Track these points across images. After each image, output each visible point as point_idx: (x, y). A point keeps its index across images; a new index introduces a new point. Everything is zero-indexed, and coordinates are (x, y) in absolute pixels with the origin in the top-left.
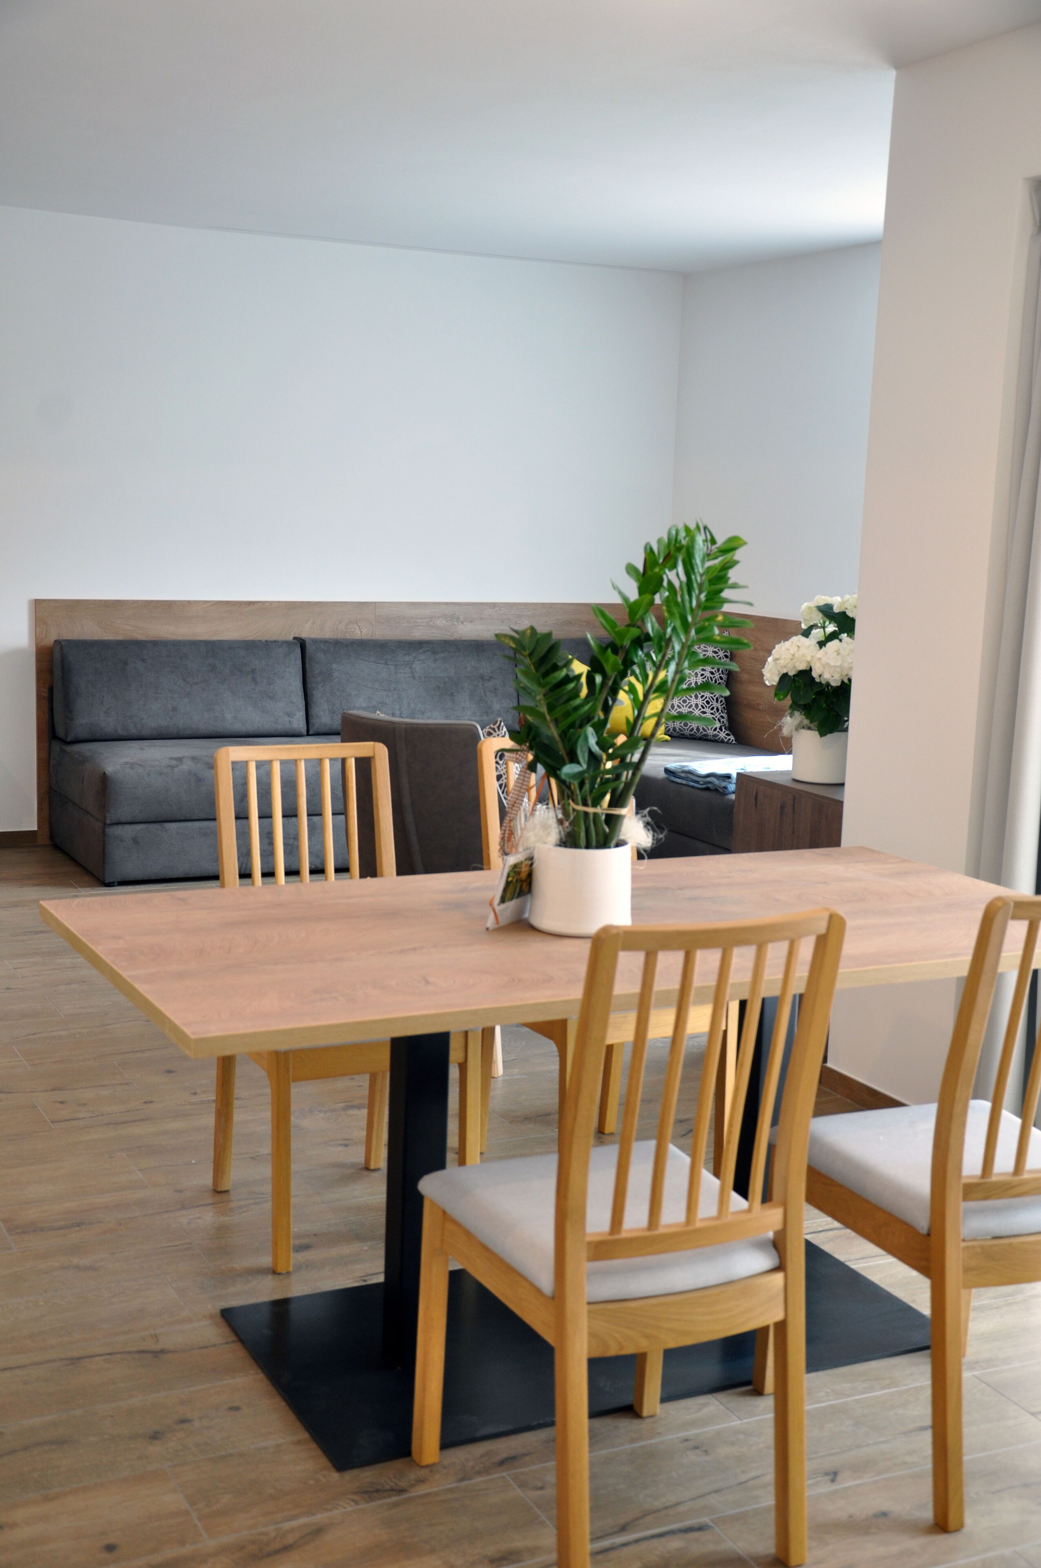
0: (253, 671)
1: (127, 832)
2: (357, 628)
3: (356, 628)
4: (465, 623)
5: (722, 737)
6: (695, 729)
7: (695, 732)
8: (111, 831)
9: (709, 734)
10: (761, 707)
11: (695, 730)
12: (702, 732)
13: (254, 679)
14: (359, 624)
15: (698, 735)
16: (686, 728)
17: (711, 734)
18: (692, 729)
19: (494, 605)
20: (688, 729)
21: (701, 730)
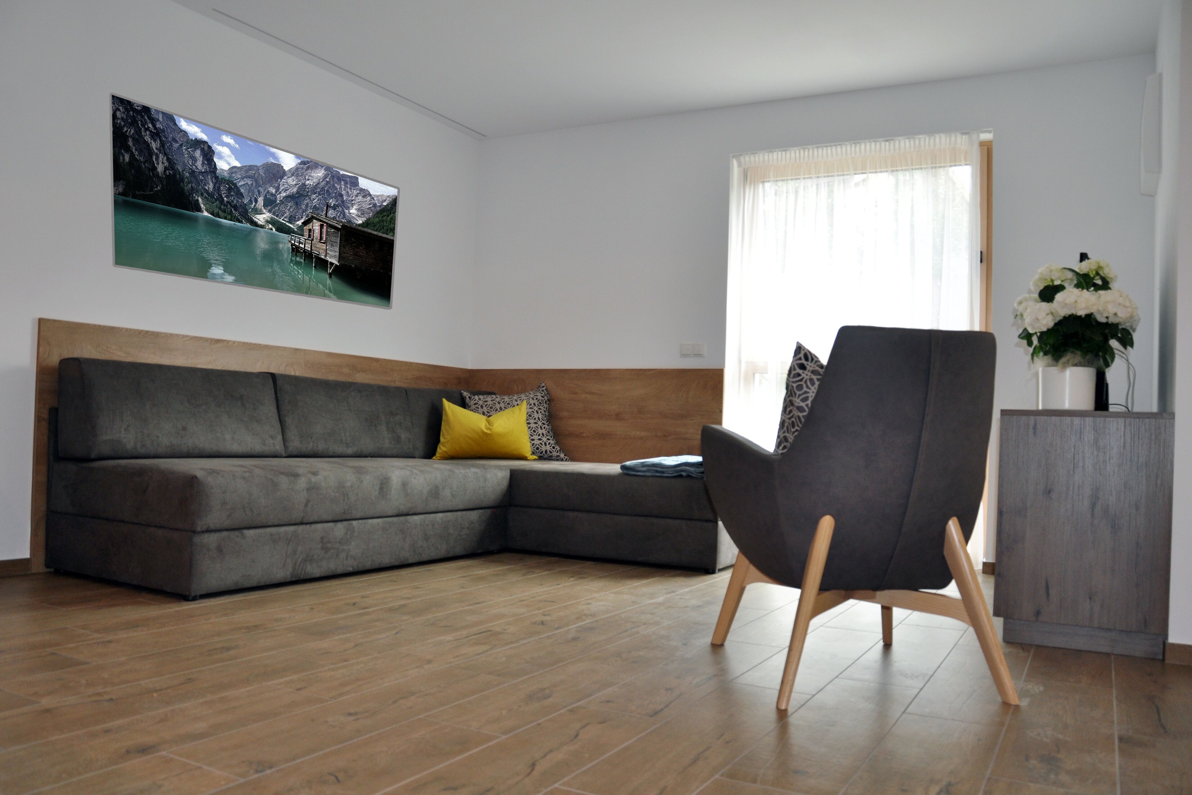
0: (241, 397)
1: (211, 539)
2: (293, 370)
3: (291, 370)
4: (360, 372)
5: (562, 457)
6: (544, 451)
7: (544, 454)
8: (197, 539)
9: (554, 455)
10: (584, 435)
11: (544, 453)
12: (549, 454)
13: (243, 405)
14: (294, 367)
15: (546, 456)
16: (538, 451)
17: (556, 455)
18: (542, 452)
19: (377, 360)
20: (539, 452)
21: (548, 452)
